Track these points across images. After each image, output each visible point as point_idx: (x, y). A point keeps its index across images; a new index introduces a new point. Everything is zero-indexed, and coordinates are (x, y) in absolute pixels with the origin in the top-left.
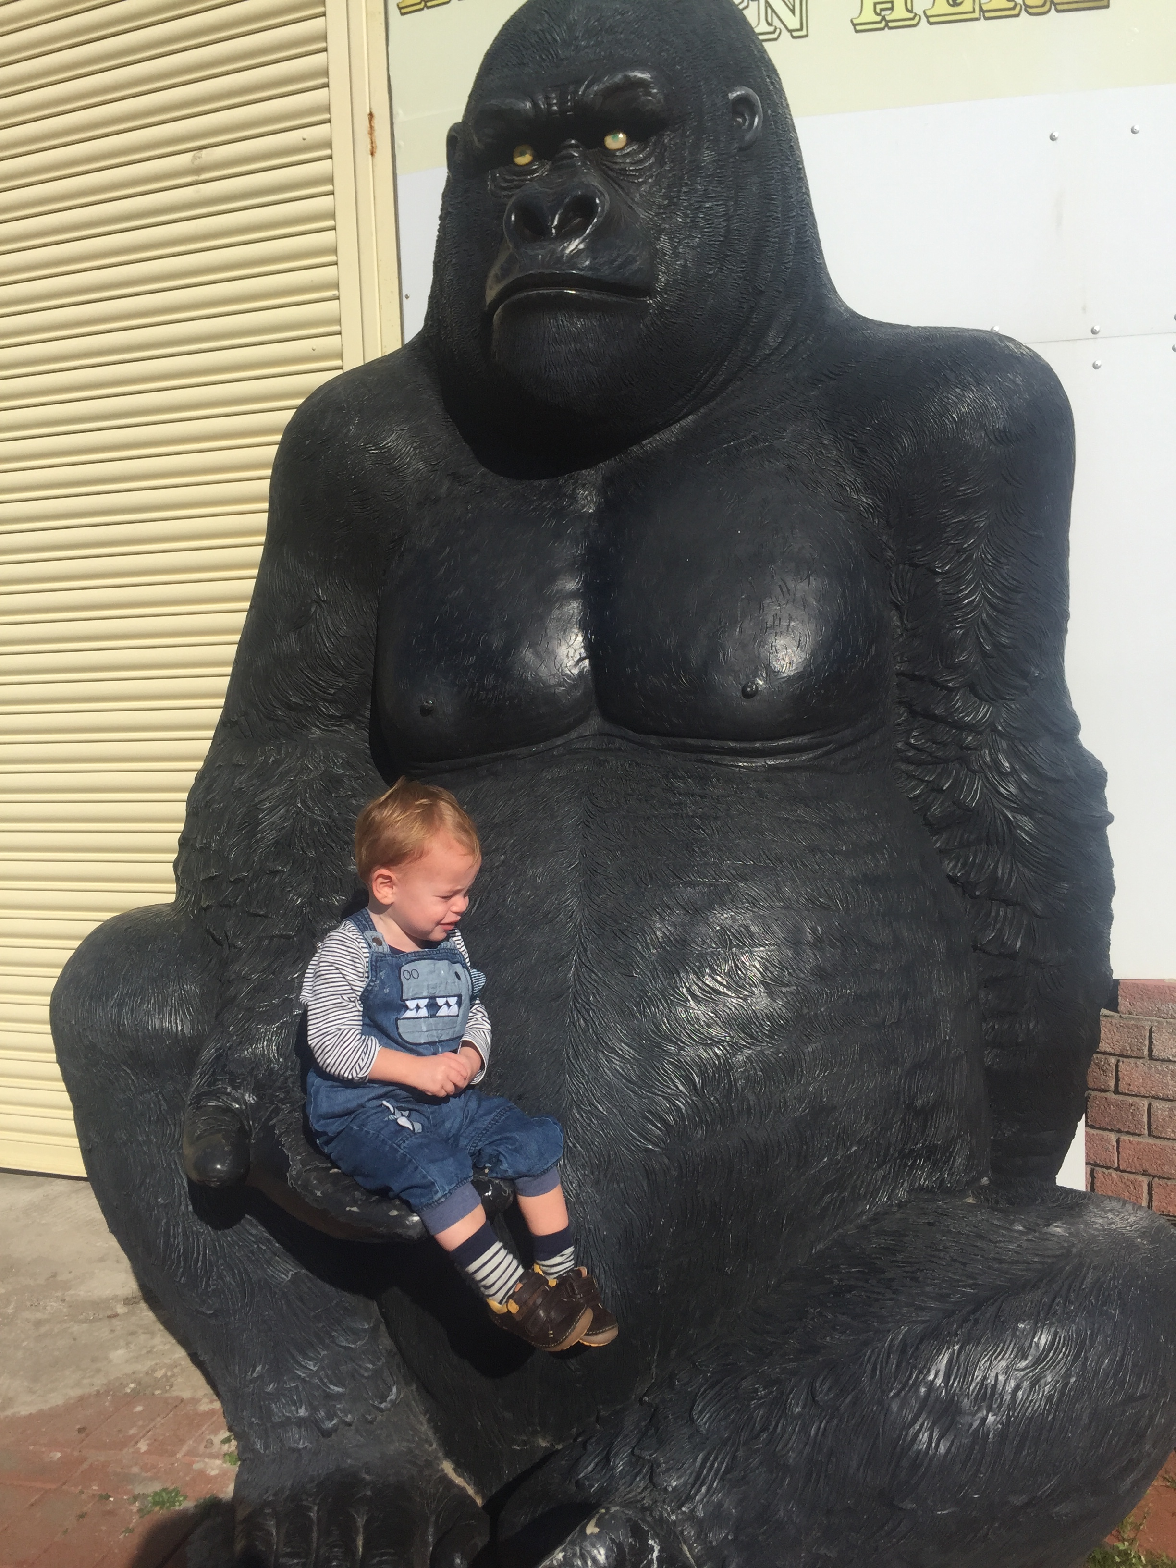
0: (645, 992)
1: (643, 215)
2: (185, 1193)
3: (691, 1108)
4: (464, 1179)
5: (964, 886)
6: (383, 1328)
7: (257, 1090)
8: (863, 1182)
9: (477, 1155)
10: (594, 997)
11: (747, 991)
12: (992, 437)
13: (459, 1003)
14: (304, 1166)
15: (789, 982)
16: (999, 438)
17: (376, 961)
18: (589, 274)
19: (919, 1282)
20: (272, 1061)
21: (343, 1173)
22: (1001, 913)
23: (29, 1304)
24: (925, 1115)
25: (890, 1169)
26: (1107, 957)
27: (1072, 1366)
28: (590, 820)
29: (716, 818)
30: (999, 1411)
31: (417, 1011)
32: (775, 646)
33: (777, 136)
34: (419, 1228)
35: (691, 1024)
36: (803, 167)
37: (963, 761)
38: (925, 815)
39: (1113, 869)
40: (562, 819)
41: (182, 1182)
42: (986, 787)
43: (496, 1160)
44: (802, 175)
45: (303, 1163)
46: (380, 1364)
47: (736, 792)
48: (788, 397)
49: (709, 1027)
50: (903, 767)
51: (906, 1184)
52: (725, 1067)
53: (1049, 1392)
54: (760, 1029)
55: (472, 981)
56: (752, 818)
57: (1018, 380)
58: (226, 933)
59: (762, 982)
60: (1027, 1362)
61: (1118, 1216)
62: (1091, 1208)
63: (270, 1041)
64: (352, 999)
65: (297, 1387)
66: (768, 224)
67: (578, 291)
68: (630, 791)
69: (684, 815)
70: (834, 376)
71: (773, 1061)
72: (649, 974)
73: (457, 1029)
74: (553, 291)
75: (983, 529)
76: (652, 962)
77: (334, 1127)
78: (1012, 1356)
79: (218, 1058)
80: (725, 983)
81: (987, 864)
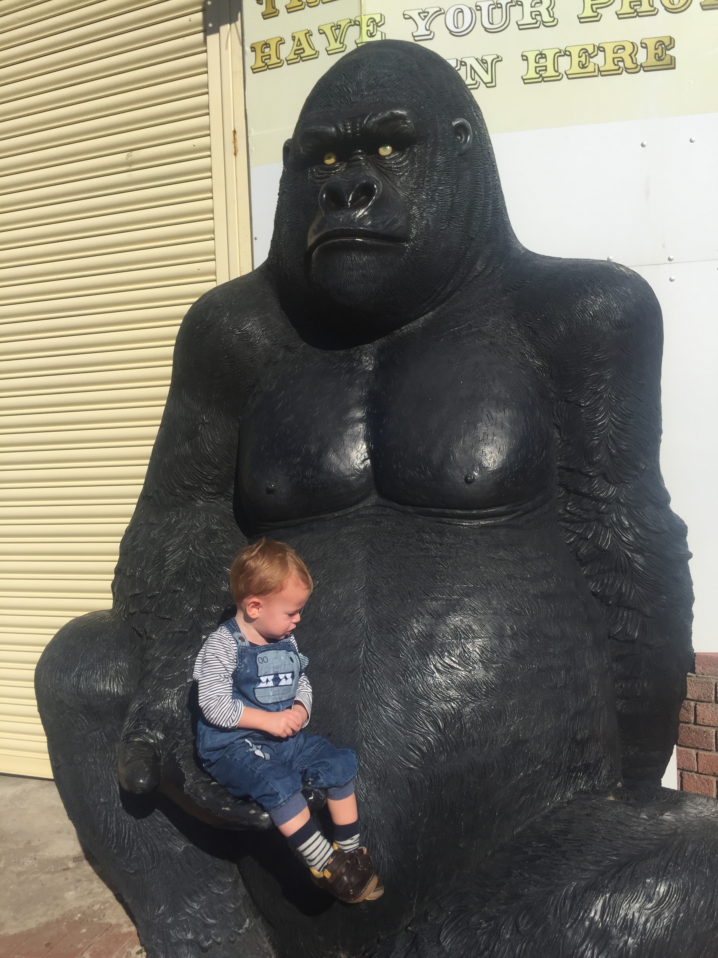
0: (408, 668)
1: (402, 194)
2: (117, 795)
3: (437, 742)
4: (297, 790)
5: (602, 598)
6: (240, 881)
7: (165, 730)
8: (545, 788)
9: (304, 773)
10: (376, 670)
11: (471, 667)
12: (614, 325)
13: (293, 677)
14: (194, 781)
15: (497, 660)
16: (618, 326)
17: (242, 652)
18: (371, 229)
19: (582, 853)
20: (173, 712)
21: (219, 785)
22: (625, 615)
23: (13, 861)
24: (582, 744)
25: (562, 779)
26: (691, 641)
27: (680, 906)
28: (371, 559)
29: (450, 558)
30: (636, 936)
31: (267, 683)
32: (485, 452)
33: (481, 146)
34: (269, 822)
35: (436, 687)
36: (496, 164)
37: (600, 521)
38: (577, 555)
39: (693, 587)
40: (354, 559)
41: (115, 788)
42: (614, 536)
43: (316, 777)
44: (496, 170)
45: (194, 778)
46: (238, 904)
47: (461, 541)
48: (489, 300)
49: (448, 690)
50: (563, 524)
51: (571, 789)
52: (458, 715)
53: (666, 924)
54: (480, 691)
55: (300, 662)
56: (472, 558)
57: (629, 290)
58: (145, 630)
59: (480, 661)
60: (652, 904)
61: (705, 808)
62: (688, 802)
63: (173, 699)
64: (227, 677)
65: (186, 920)
66: (476, 199)
67: (365, 239)
68: (396, 541)
69: (430, 556)
70: (517, 289)
71: (488, 711)
72: (410, 656)
73: (292, 693)
74: (349, 240)
75: (609, 380)
76: (412, 649)
77: (214, 757)
78: (643, 900)
79: (140, 710)
80: (457, 662)
81: (616, 584)
